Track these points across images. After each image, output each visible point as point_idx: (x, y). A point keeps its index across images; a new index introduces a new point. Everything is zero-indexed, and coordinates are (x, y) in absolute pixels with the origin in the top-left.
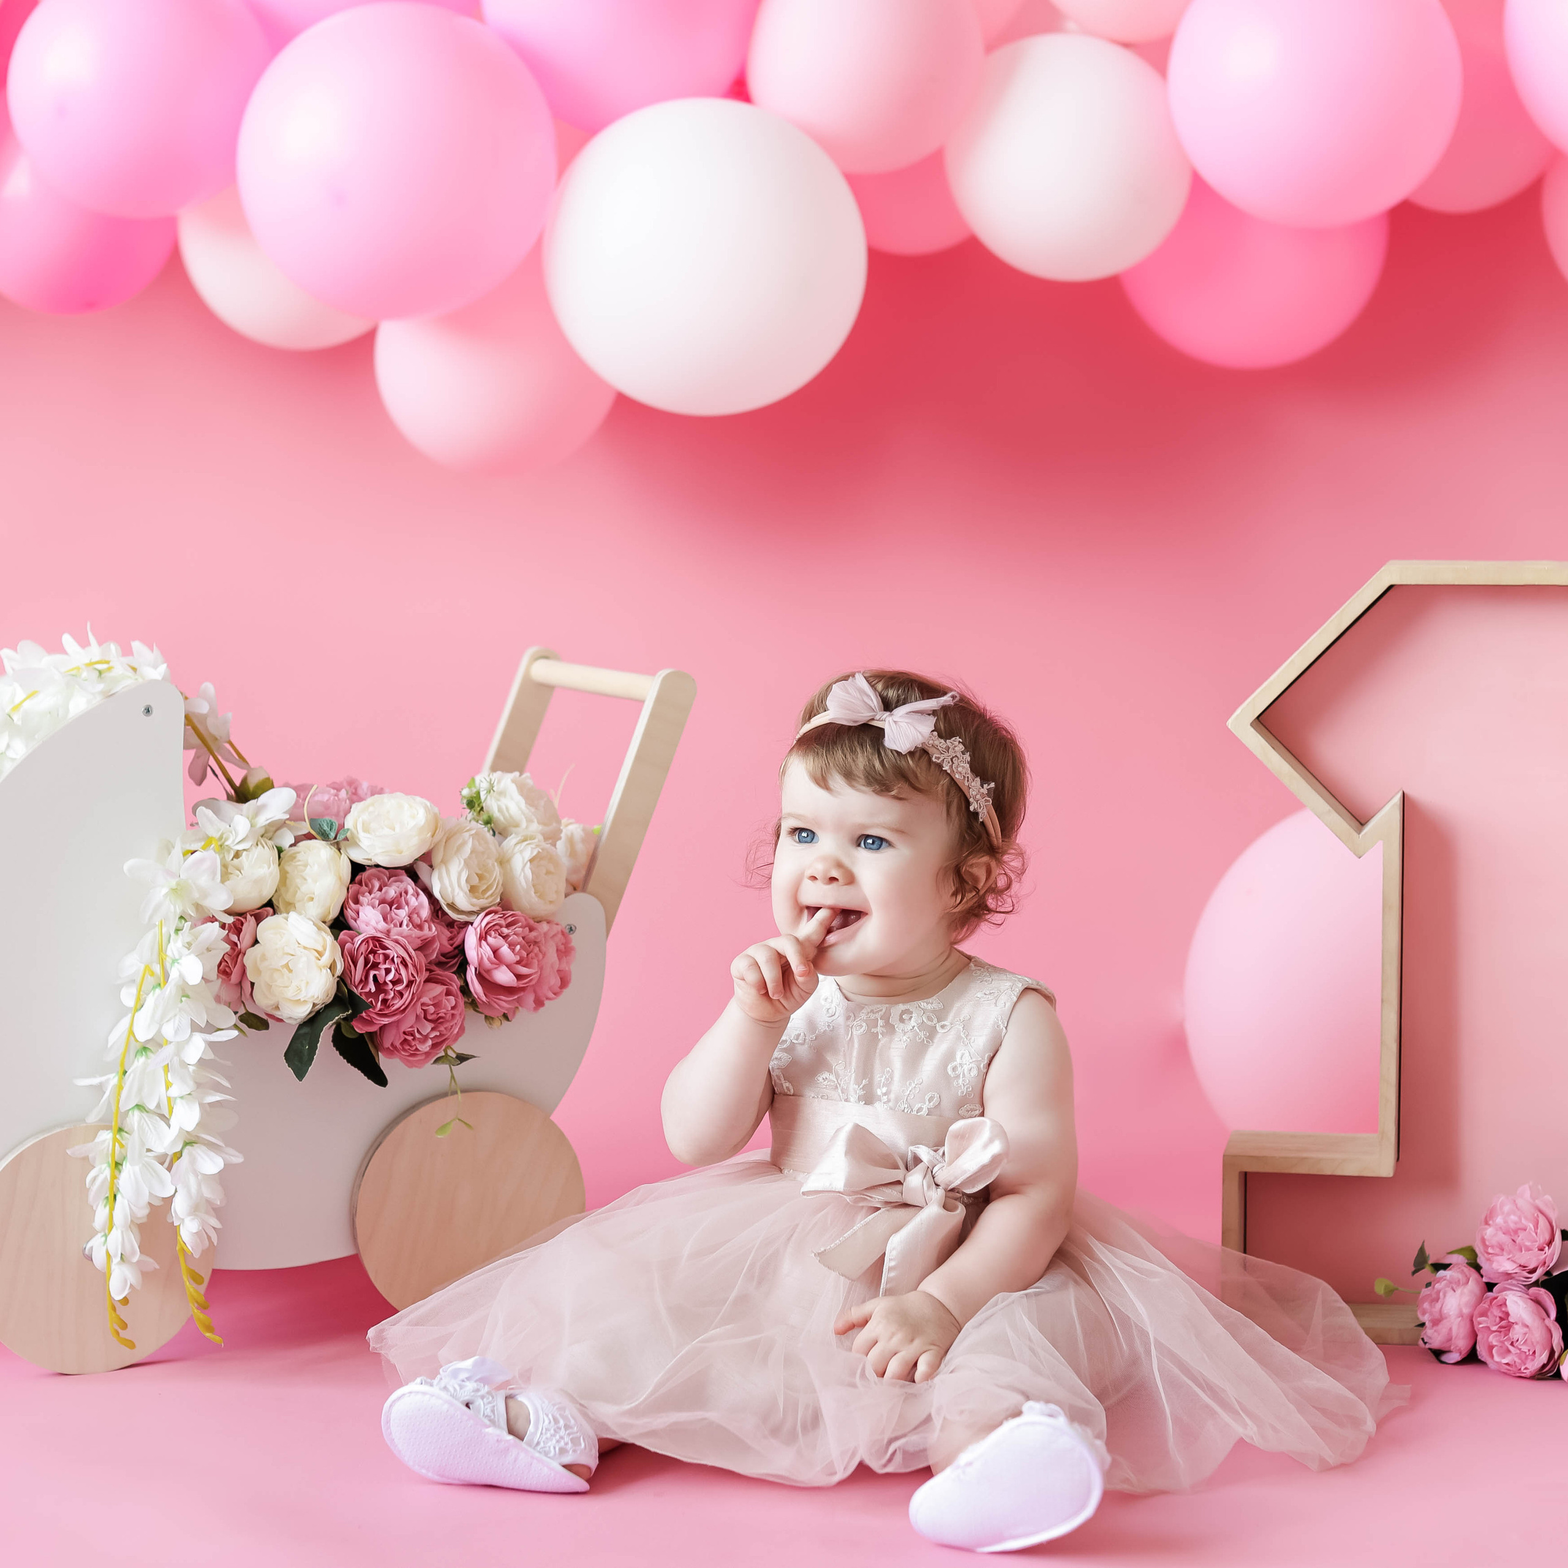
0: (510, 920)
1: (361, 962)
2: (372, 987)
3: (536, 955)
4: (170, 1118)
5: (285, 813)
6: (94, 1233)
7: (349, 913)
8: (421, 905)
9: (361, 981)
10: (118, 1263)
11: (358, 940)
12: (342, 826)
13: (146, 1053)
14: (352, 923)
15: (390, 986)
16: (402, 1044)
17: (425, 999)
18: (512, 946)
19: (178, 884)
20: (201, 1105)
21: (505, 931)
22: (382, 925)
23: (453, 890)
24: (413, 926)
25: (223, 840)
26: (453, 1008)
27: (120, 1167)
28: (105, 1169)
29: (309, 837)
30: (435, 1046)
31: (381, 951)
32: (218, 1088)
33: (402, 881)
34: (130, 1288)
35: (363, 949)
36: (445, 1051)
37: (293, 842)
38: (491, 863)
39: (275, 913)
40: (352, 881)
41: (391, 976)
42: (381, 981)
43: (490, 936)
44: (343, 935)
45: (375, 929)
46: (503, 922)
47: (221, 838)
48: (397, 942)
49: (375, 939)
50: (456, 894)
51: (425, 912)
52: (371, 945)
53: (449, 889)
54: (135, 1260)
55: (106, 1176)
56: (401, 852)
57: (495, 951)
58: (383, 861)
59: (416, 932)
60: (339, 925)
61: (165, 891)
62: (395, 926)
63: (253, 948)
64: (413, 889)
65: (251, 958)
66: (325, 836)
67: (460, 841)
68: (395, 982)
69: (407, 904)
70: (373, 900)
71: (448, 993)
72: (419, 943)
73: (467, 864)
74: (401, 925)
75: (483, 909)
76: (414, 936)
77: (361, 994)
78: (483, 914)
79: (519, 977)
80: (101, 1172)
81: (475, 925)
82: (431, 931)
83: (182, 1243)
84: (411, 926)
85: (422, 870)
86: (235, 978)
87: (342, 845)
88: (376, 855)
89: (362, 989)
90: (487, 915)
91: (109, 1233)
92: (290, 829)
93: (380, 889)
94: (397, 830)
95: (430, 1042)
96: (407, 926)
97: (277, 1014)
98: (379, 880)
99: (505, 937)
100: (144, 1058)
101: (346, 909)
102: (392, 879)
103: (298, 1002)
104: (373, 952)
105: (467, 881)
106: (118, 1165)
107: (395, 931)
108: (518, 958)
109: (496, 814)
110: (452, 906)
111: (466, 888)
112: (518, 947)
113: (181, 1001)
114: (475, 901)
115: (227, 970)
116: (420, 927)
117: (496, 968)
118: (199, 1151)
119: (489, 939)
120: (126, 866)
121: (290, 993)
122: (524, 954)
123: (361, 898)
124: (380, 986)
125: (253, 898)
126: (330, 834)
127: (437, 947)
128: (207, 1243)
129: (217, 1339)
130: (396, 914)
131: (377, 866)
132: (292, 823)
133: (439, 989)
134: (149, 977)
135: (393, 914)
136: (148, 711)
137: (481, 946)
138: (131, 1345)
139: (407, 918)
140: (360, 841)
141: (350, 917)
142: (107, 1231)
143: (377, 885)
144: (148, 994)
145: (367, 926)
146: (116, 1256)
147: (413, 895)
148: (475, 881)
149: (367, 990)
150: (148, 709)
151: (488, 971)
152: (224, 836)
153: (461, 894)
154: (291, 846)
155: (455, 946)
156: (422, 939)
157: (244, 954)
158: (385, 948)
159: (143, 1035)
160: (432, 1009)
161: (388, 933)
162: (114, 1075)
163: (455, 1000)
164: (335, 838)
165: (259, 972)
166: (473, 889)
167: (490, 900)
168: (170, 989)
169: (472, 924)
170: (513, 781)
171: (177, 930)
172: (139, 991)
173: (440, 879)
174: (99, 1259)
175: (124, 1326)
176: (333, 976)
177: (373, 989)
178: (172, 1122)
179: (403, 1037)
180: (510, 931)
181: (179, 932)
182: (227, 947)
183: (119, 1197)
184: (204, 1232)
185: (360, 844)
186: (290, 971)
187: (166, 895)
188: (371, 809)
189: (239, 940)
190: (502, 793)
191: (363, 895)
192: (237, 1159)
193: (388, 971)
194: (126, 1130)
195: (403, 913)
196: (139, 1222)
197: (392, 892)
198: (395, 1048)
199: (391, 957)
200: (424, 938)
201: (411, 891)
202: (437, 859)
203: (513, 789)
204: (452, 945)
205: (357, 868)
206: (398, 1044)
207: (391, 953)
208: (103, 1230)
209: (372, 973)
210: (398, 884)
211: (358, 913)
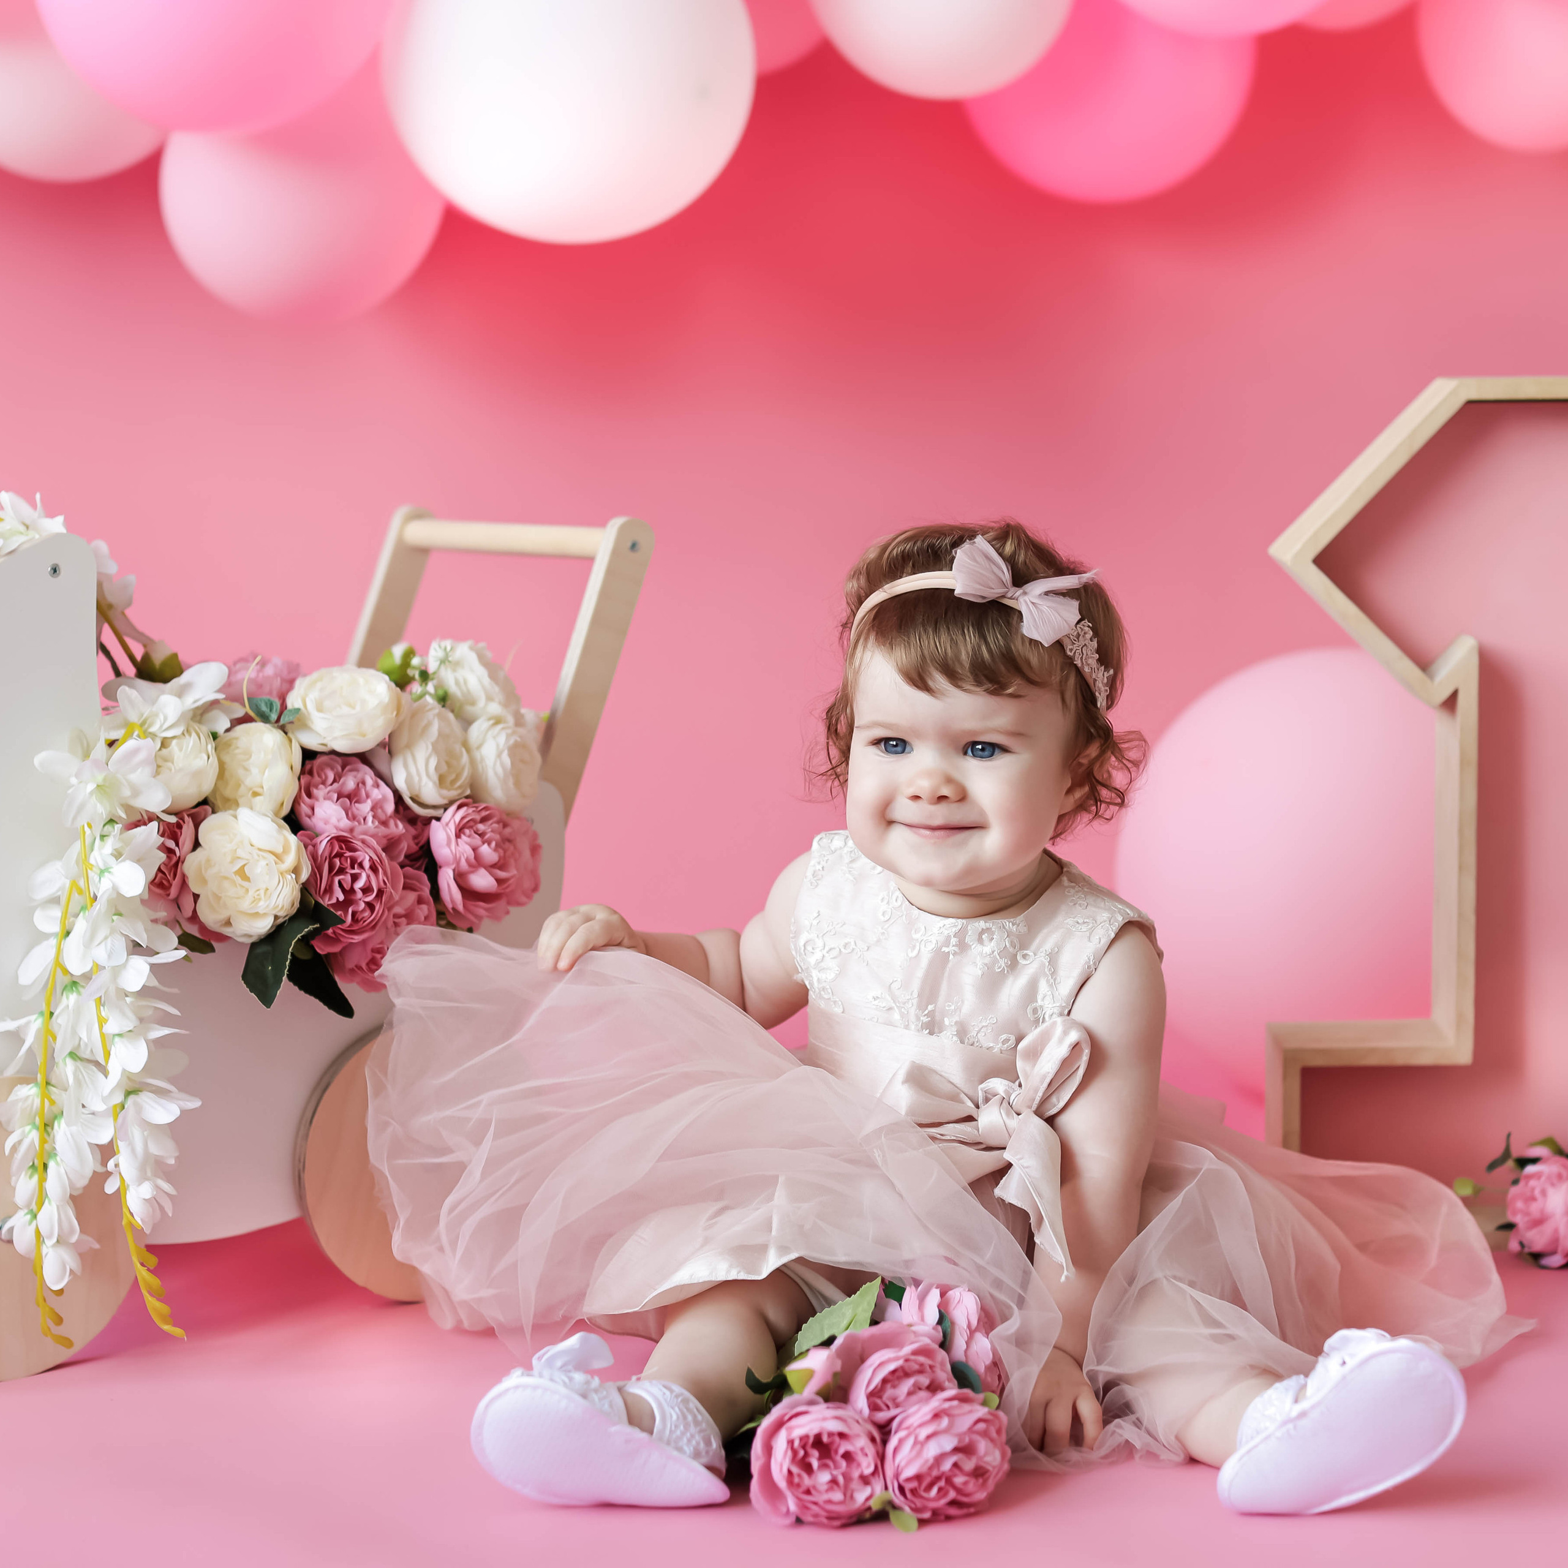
0: (484, 813)
2: (339, 896)
3: (513, 856)
4: (107, 1062)
5: (219, 691)
6: (16, 1208)
7: (304, 809)
8: (384, 799)
9: (326, 891)
10: (54, 1246)
11: (320, 841)
12: (284, 707)
13: (76, 988)
14: (306, 821)
15: (360, 894)
16: (368, 964)
19: (105, 780)
20: (148, 1042)
21: (481, 827)
22: (345, 823)
23: (420, 780)
24: (379, 822)
25: (146, 726)
27: (49, 1129)
28: (30, 1131)
29: (246, 719)
31: (348, 854)
33: (357, 770)
34: (70, 1275)
35: (327, 851)
37: (228, 725)
38: (458, 747)
39: (214, 812)
40: (302, 771)
41: (360, 884)
42: (347, 887)
43: (464, 834)
44: (302, 834)
45: (337, 828)
46: (476, 817)
47: (142, 724)
48: (363, 842)
49: (340, 839)
50: (423, 783)
51: (390, 807)
52: (337, 849)
53: (416, 779)
54: (74, 1239)
55: (33, 1139)
56: (364, 735)
57: (475, 850)
58: (341, 746)
59: (383, 830)
60: (294, 821)
61: (91, 787)
62: (358, 822)
63: (193, 853)
64: (372, 779)
65: (192, 864)
66: (265, 719)
67: (425, 722)
68: (366, 890)
69: (368, 796)
70: (329, 795)
71: (420, 901)
72: (386, 842)
73: (435, 749)
74: (365, 822)
75: (451, 803)
76: (380, 834)
77: (328, 905)
78: (454, 807)
79: (499, 881)
80: (24, 1136)
81: (445, 820)
82: (399, 828)
83: (129, 1215)
84: (377, 823)
85: (383, 758)
86: (174, 892)
87: (288, 728)
88: (335, 738)
89: (329, 900)
90: (460, 807)
91: (40, 1209)
92: (226, 711)
93: (335, 781)
94: (358, 708)
96: (373, 822)
97: (227, 931)
98: (332, 769)
99: (482, 835)
100: (75, 994)
101: (299, 804)
102: (347, 768)
103: (256, 915)
104: (339, 855)
105: (436, 769)
106: (47, 1126)
107: (359, 829)
108: (498, 859)
109: (453, 688)
110: (416, 799)
111: (436, 778)
112: (496, 845)
113: (113, 921)
114: (445, 792)
115: (165, 882)
116: (384, 823)
117: (472, 872)
118: (144, 1098)
119: (465, 837)
120: (37, 760)
121: (245, 905)
122: (501, 851)
123: (315, 791)
124: (348, 896)
125: (192, 793)
126: (270, 716)
127: (403, 849)
128: (158, 1213)
129: (178, 1332)
130: (358, 809)
131: (333, 752)
132: (228, 703)
133: (412, 897)
134: (76, 894)
135: (354, 810)
136: (55, 570)
137: (458, 845)
138: (68, 1343)
139: (371, 814)
140: (312, 723)
141: (303, 815)
142: (34, 1207)
143: (331, 776)
144: (76, 916)
145: (325, 824)
146: (50, 1237)
147: (373, 786)
148: (444, 768)
149: (334, 901)
150: (55, 569)
151: (465, 874)
152: (148, 722)
153: (430, 785)
154: (228, 730)
155: (419, 845)
156: (388, 838)
157: (183, 862)
158: (354, 850)
159: (75, 966)
161: (353, 831)
162: (34, 1017)
163: (428, 909)
164: (278, 720)
165: (204, 881)
166: (442, 781)
167: (459, 791)
168: (100, 906)
169: (441, 819)
170: (471, 648)
171: (102, 837)
172: (65, 915)
173: (406, 766)
174: (23, 1240)
175: (59, 1320)
176: (297, 883)
177: (341, 897)
178: (110, 1067)
179: (369, 955)
180: (485, 827)
181: (105, 838)
182: (162, 857)
183: (52, 1165)
184: (155, 1202)
185: (313, 727)
186: (246, 878)
187: (91, 793)
188: (319, 685)
189: (177, 845)
190: (456, 665)
191: (316, 787)
193: (355, 878)
194: (53, 1082)
195: (365, 808)
196: (75, 1193)
197: (350, 783)
198: (359, 968)
199: (359, 861)
200: (390, 837)
201: (369, 781)
202: (398, 747)
203: (472, 658)
204: (417, 844)
205: (308, 755)
206: (364, 966)
207: (359, 855)
208: (28, 1205)
209: (337, 879)
210: (354, 773)
211: (313, 809)
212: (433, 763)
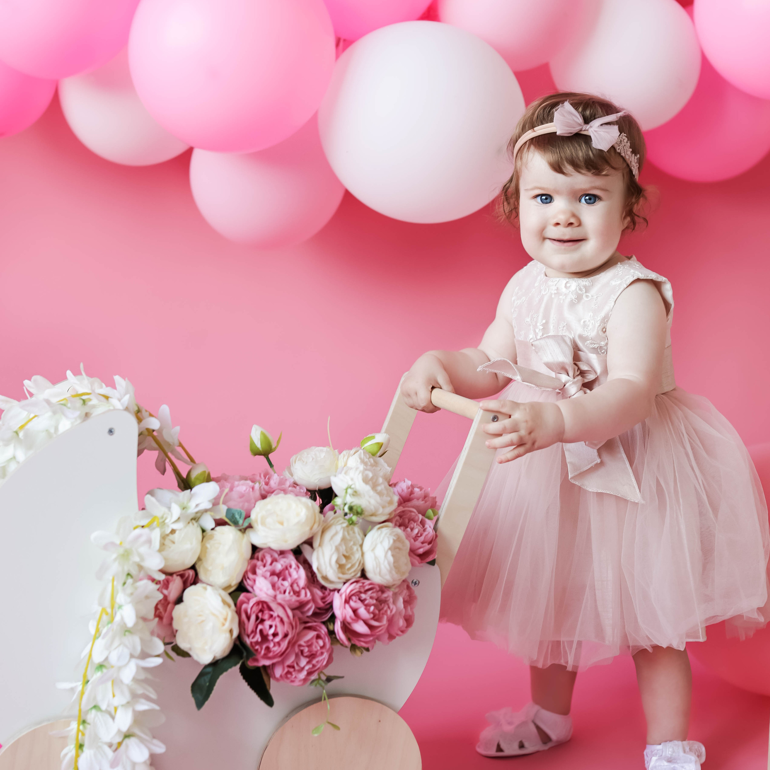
0: (367, 588)
1: (253, 618)
2: (258, 638)
3: (386, 611)
4: (115, 716)
5: (209, 503)
7: (248, 581)
8: (299, 578)
9: (252, 632)
11: (252, 602)
12: (248, 517)
13: (100, 670)
14: (249, 588)
15: (271, 637)
17: (302, 642)
18: (367, 606)
20: (134, 711)
21: (363, 596)
22: (271, 592)
23: (326, 568)
25: (163, 520)
26: (322, 648)
27: (82, 748)
28: (73, 748)
29: (224, 523)
30: (310, 673)
31: (267, 611)
32: (148, 699)
33: (288, 560)
35: (255, 609)
36: (319, 675)
37: (213, 526)
40: (252, 557)
41: (272, 631)
42: (265, 633)
43: (352, 600)
44: (242, 596)
45: (266, 594)
46: (362, 590)
47: (161, 518)
48: (280, 605)
49: (263, 603)
50: (328, 571)
51: (303, 582)
52: (261, 606)
53: (323, 567)
55: (73, 754)
57: (355, 611)
58: (275, 546)
59: (294, 598)
62: (280, 593)
63: (178, 604)
64: (295, 563)
65: (176, 611)
66: (235, 524)
67: (332, 533)
68: (275, 635)
69: (290, 575)
70: (266, 572)
71: (318, 637)
72: (297, 604)
73: (337, 549)
74: (285, 592)
75: (347, 581)
76: (293, 600)
77: (250, 643)
78: (348, 584)
80: (70, 750)
81: (342, 591)
82: (307, 596)
84: (292, 593)
85: (306, 549)
86: (164, 622)
87: (247, 531)
88: (269, 542)
89: (251, 639)
90: (353, 583)
92: (212, 515)
93: (271, 564)
94: (285, 524)
95: (304, 673)
96: (289, 593)
98: (271, 556)
99: (362, 601)
100: (99, 673)
101: (246, 579)
102: (281, 558)
104: (262, 611)
105: (337, 562)
107: (280, 597)
108: (372, 616)
110: (325, 578)
111: (335, 566)
112: (372, 608)
113: (122, 636)
114: (341, 575)
115: (160, 614)
116: (298, 593)
117: (354, 623)
118: (132, 742)
119: (352, 603)
122: (377, 612)
123: (257, 570)
124: (264, 637)
126: (239, 521)
127: (312, 605)
130: (282, 585)
131: (270, 548)
132: (212, 511)
133: (311, 635)
134: (104, 616)
135: (279, 584)
137: (345, 608)
139: (289, 587)
141: (248, 584)
143: (269, 560)
144: (103, 628)
145: (260, 591)
147: (295, 569)
148: (343, 561)
149: (255, 640)
150: (111, 430)
151: (349, 624)
152: (164, 517)
153: (332, 571)
154: (212, 528)
155: (327, 603)
157: (172, 610)
158: (270, 609)
159: (98, 659)
160: (306, 649)
161: (275, 597)
163: (323, 642)
164: (242, 525)
165: (180, 623)
166: (341, 567)
167: (353, 574)
168: (115, 626)
169: (339, 591)
172: (98, 625)
173: (318, 559)
176: (231, 637)
177: (260, 640)
178: (117, 719)
179: (286, 669)
180: (367, 595)
181: (125, 585)
182: (160, 599)
191: (259, 568)
192: (160, 748)
193: (271, 627)
194: (86, 722)
195: (286, 583)
197: (280, 566)
198: (282, 677)
200: (301, 601)
201: (294, 566)
202: (316, 544)
204: (324, 603)
205: (255, 549)
206: (283, 674)
207: (275, 614)
209: (260, 627)
210: (285, 560)
211: (255, 581)
212: (334, 558)
